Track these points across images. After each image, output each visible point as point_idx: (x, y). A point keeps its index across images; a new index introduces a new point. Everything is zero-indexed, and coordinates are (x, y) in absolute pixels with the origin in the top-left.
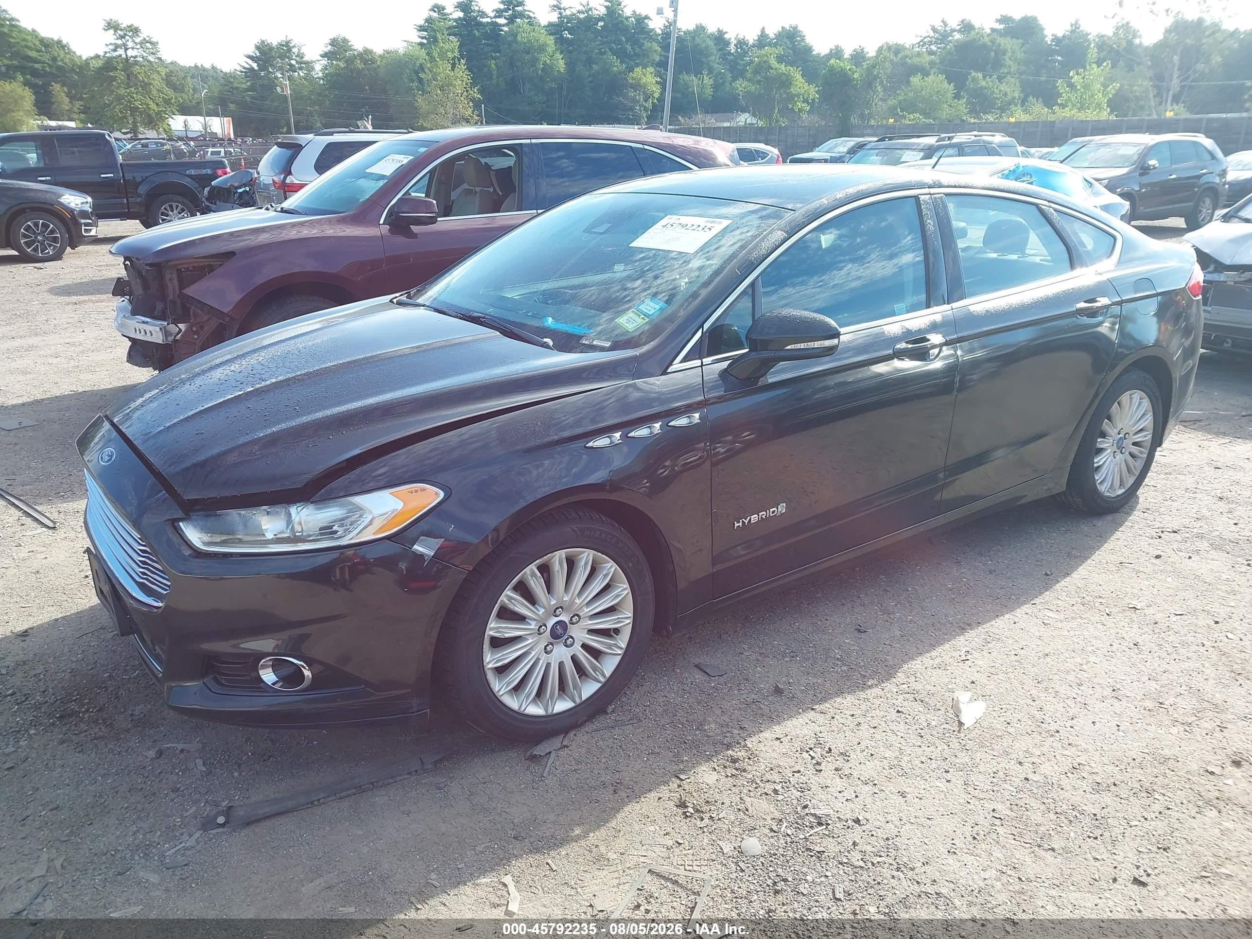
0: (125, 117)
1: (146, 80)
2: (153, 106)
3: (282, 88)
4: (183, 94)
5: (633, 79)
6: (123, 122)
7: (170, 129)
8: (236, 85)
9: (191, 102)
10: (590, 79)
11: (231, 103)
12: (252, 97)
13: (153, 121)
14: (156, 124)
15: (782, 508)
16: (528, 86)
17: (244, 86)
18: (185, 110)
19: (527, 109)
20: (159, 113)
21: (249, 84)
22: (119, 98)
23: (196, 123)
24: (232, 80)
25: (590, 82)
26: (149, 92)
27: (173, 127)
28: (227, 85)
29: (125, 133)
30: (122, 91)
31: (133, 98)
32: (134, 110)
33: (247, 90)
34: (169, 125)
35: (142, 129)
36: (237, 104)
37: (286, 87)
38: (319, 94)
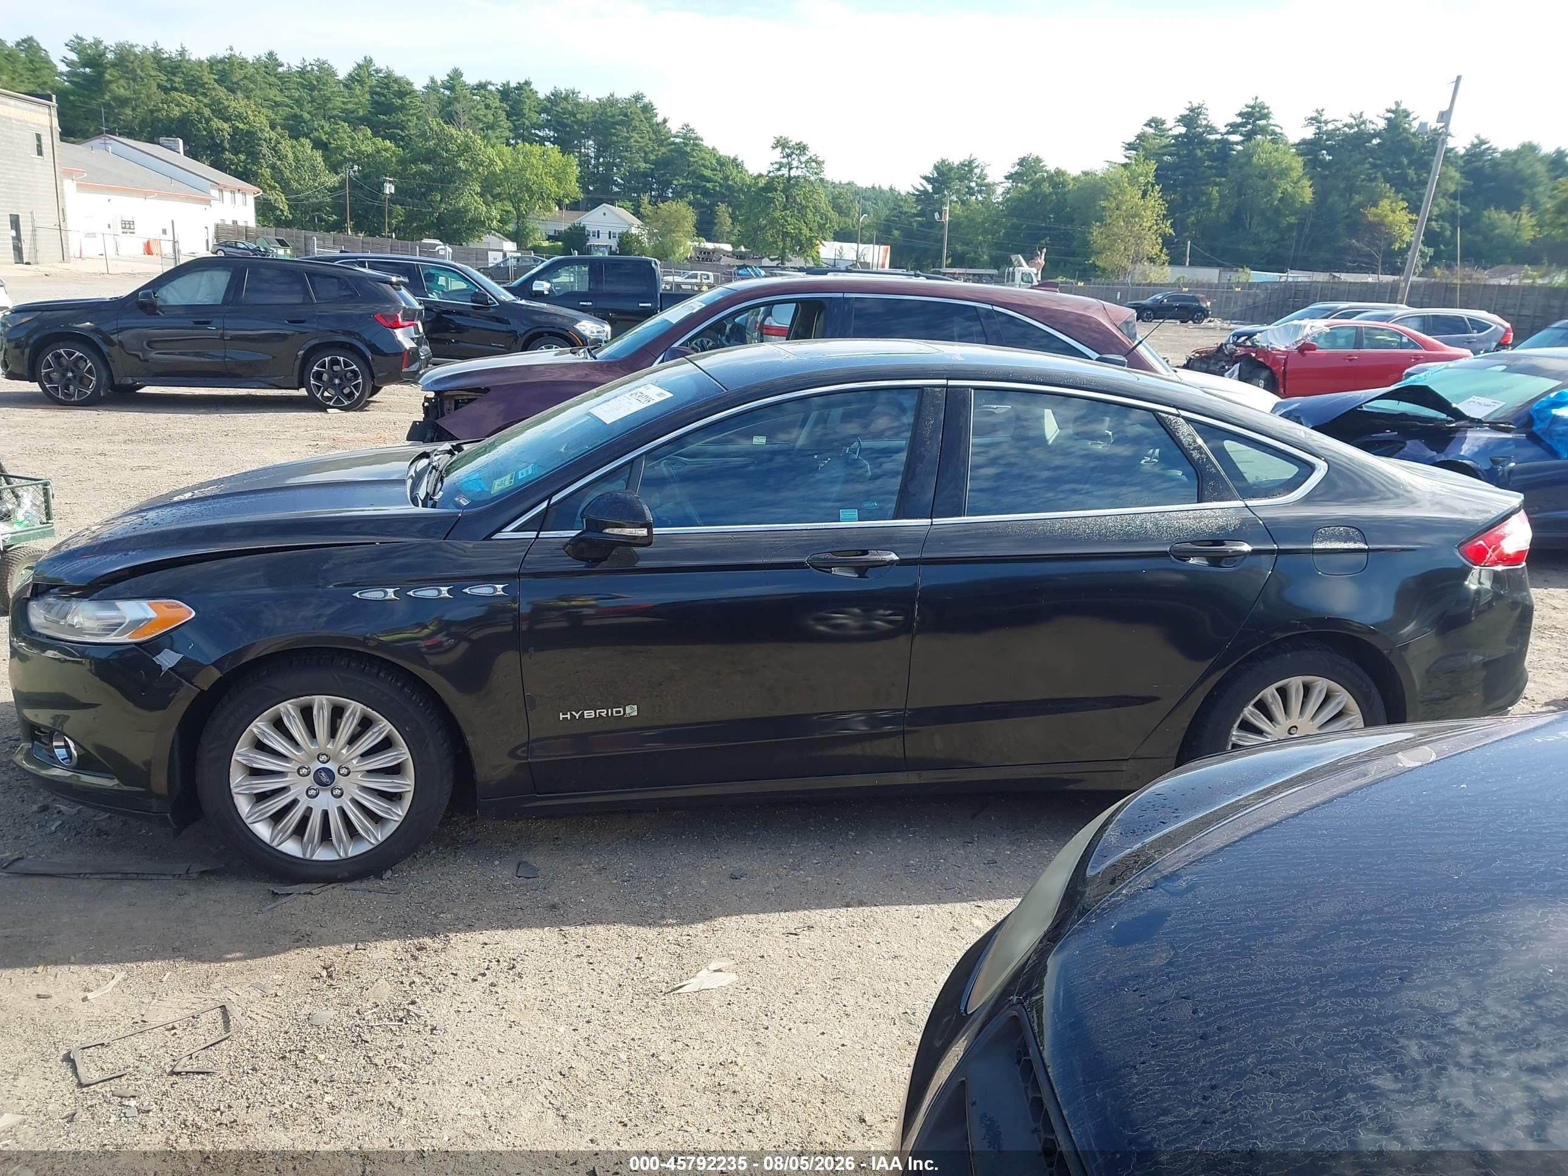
0: (775, 242)
1: (804, 203)
2: (806, 231)
3: (940, 215)
4: (847, 220)
5: (1375, 215)
6: (772, 247)
7: (819, 257)
8: (905, 209)
9: (854, 227)
10: (1346, 213)
11: (896, 229)
12: (921, 224)
13: (804, 246)
14: (805, 251)
15: (632, 710)
16: (1256, 219)
17: (914, 211)
18: (843, 236)
19: (1251, 248)
20: (810, 239)
21: (919, 208)
22: (773, 222)
23: (849, 251)
24: (902, 203)
25: (1347, 217)
26: (804, 216)
27: (822, 255)
28: (895, 209)
29: (772, 260)
30: (777, 214)
31: (787, 221)
32: (786, 234)
33: (917, 215)
34: (818, 253)
35: (790, 256)
36: (902, 231)
37: (946, 213)
38: (995, 222)
